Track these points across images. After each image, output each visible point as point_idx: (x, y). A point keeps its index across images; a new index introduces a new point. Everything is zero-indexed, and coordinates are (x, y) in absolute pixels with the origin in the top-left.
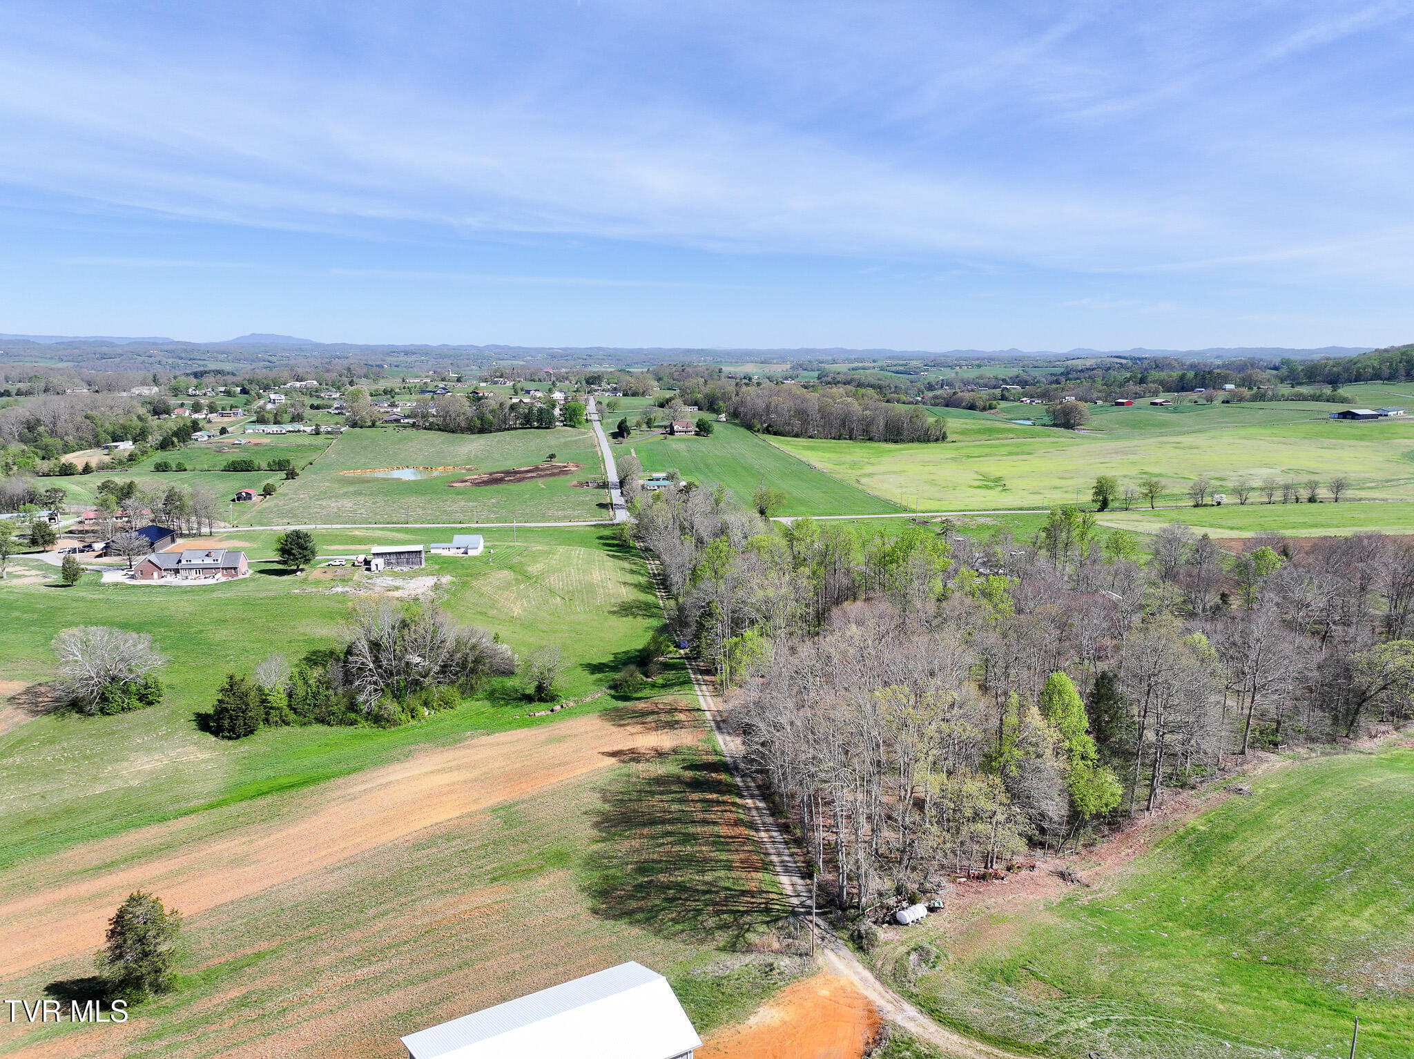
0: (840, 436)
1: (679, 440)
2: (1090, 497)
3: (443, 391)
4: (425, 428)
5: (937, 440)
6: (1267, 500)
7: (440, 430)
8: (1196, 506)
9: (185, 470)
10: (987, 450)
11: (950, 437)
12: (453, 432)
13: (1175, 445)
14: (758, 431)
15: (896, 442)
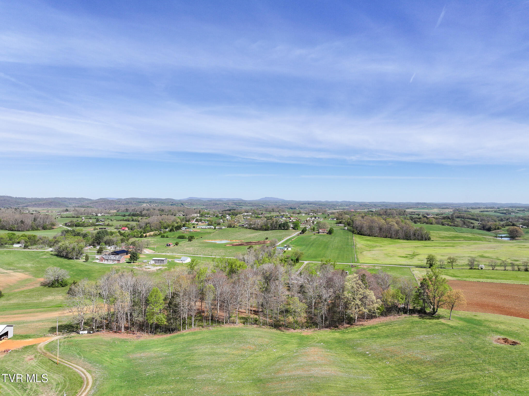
0: (386, 236)
1: (321, 235)
2: (426, 262)
3: (282, 217)
4: (249, 229)
5: (426, 240)
6: (504, 269)
7: (253, 229)
8: (471, 269)
9: (168, 238)
10: (438, 244)
11: (432, 239)
12: (257, 230)
13: (518, 246)
14: (355, 233)
15: (408, 240)
